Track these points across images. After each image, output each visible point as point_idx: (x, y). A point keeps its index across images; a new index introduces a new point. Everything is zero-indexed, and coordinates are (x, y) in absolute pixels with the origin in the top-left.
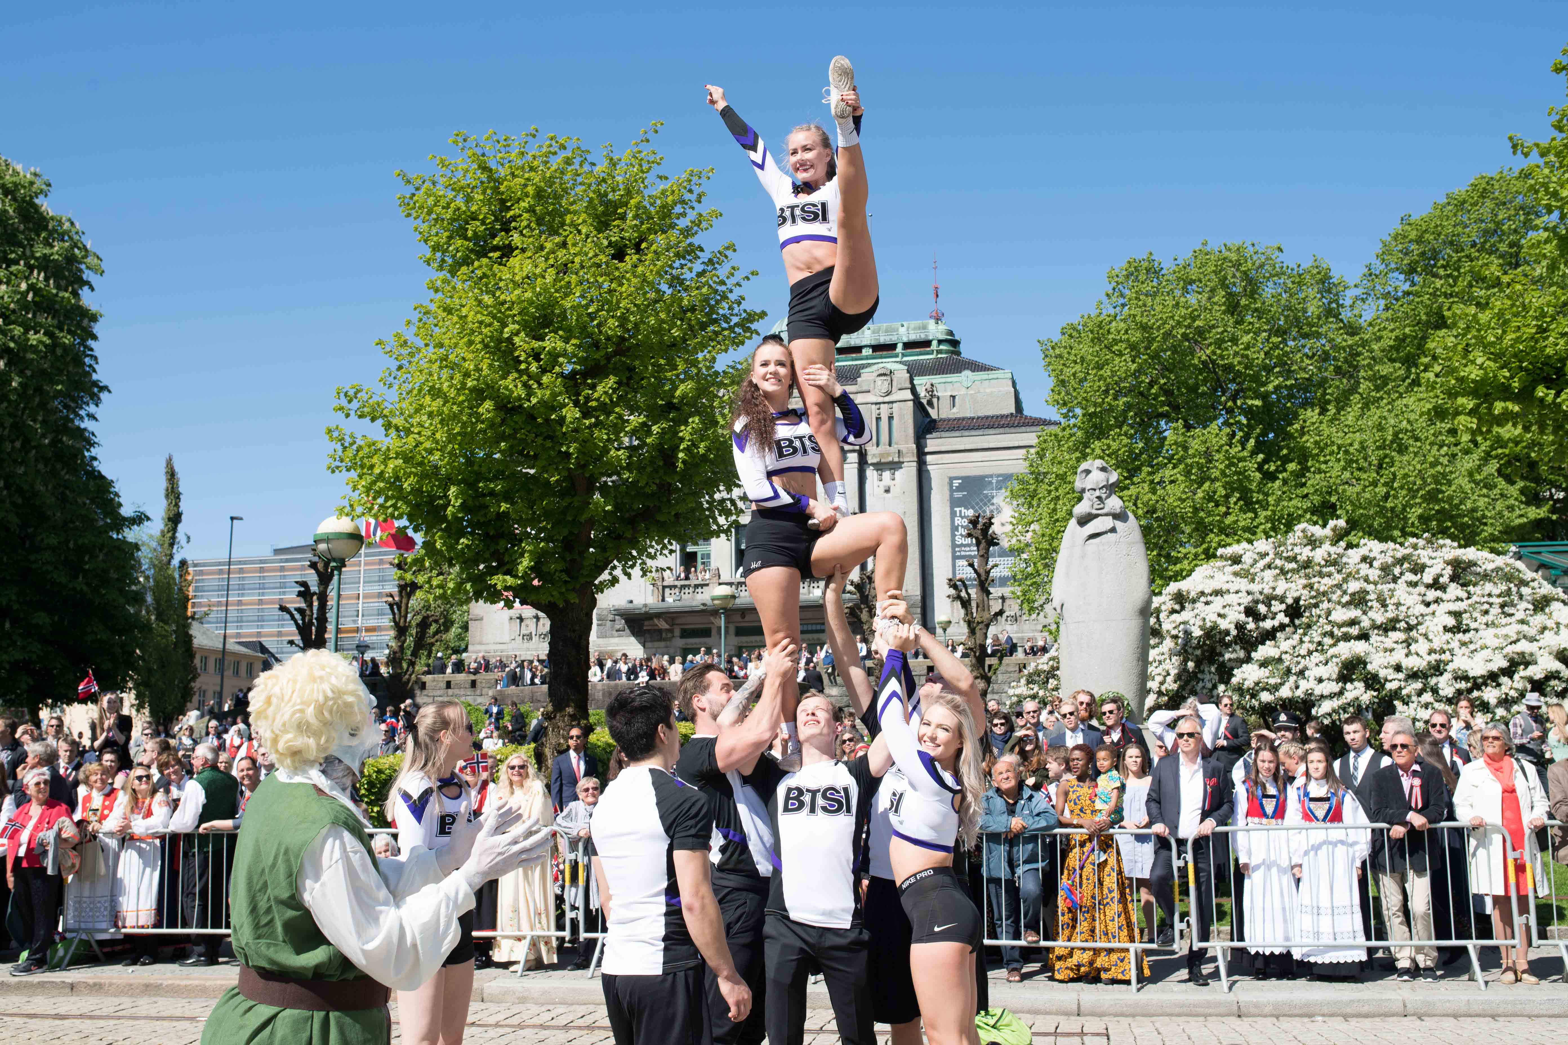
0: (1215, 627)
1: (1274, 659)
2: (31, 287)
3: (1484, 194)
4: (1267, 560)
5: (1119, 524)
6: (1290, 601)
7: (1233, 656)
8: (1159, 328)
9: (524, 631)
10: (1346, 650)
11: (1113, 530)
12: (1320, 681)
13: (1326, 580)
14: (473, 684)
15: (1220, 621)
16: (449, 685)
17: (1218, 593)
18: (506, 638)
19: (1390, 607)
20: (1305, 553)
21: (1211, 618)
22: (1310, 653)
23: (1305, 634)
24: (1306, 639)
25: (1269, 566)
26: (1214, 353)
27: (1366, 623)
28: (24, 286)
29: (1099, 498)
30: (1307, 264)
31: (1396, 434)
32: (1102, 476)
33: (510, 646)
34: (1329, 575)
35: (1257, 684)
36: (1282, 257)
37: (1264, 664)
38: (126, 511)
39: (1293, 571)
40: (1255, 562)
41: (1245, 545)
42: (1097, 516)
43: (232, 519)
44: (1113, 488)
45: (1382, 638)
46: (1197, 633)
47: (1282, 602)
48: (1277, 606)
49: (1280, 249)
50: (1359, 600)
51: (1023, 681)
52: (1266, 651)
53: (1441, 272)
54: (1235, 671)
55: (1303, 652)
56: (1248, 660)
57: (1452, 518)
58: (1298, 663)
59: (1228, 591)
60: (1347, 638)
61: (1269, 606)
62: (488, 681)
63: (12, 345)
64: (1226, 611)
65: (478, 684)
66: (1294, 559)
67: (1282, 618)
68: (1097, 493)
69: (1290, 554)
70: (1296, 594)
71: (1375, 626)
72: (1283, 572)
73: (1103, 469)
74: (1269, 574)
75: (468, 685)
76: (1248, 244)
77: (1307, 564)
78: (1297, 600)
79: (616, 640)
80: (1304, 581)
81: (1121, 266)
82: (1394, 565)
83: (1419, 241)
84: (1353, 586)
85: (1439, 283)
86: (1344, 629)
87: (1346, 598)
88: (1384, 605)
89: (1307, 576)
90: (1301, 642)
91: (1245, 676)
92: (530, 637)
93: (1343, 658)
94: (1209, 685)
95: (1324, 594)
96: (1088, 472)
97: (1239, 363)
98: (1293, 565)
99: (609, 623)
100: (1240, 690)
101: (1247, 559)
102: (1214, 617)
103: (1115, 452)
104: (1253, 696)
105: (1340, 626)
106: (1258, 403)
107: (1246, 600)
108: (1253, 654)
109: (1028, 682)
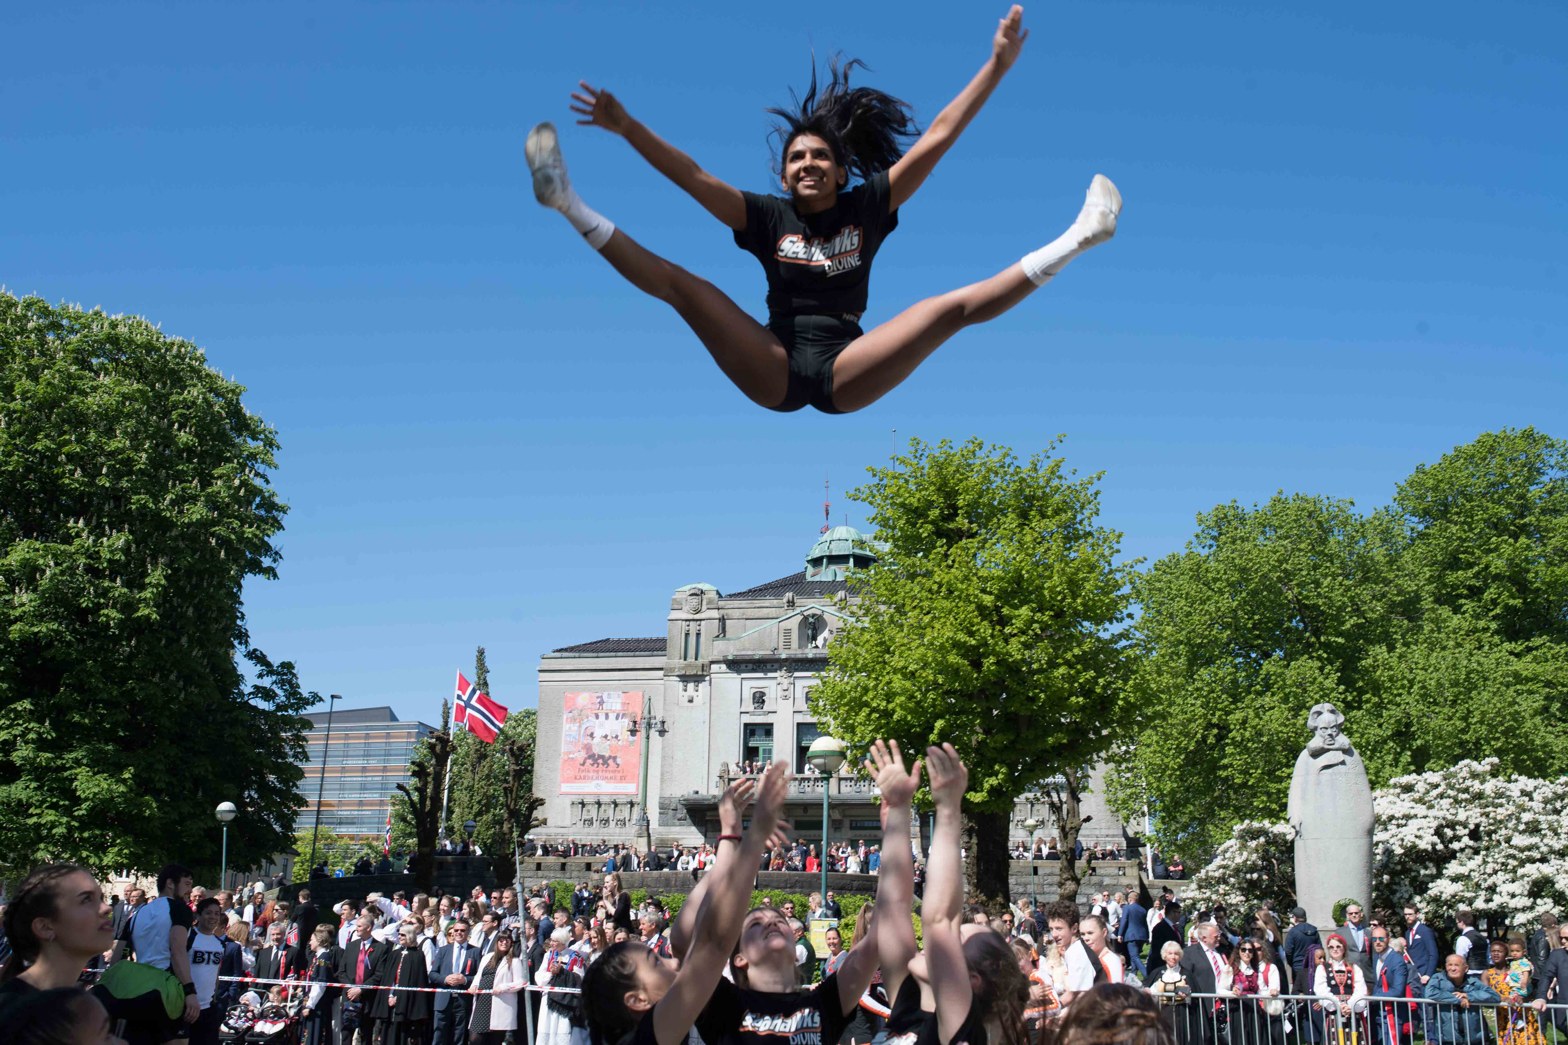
0: (1414, 846)
1: (1463, 876)
2: (243, 484)
3: (1492, 450)
4: (1440, 790)
5: (1347, 758)
6: (1472, 827)
7: (1428, 872)
8: (1256, 571)
9: (585, 816)
10: (1533, 871)
11: (1343, 763)
12: (1513, 896)
13: (1499, 810)
14: (563, 866)
15: (1418, 841)
16: (539, 866)
17: (1407, 817)
18: (567, 823)
19: (1563, 836)
20: (1476, 786)
21: (1409, 840)
22: (1495, 872)
23: (1487, 856)
24: (1490, 859)
25: (1441, 796)
26: (1300, 594)
27: (1544, 849)
28: (237, 482)
29: (1330, 735)
30: (1369, 515)
31: (1468, 674)
32: (1332, 717)
33: (571, 830)
34: (1501, 805)
35: (1453, 896)
36: (1352, 510)
37: (1455, 879)
38: (305, 692)
39: (1466, 800)
40: (1428, 792)
41: (1414, 775)
42: (1328, 750)
43: (333, 697)
44: (1341, 728)
45: (1561, 862)
46: (1399, 851)
47: (1465, 827)
48: (1461, 831)
49: (1352, 503)
50: (1533, 829)
51: (1194, 886)
52: (1453, 868)
53: (1455, 518)
54: (1430, 885)
55: (1489, 870)
56: (1439, 875)
57: (1526, 751)
58: (1485, 880)
59: (1416, 816)
60: (1533, 861)
61: (1454, 829)
62: (578, 865)
63: (233, 537)
64: (1421, 833)
65: (567, 867)
66: (1466, 790)
67: (1466, 840)
68: (1329, 731)
69: (1463, 786)
70: (1477, 821)
71: (1552, 851)
72: (1457, 801)
73: (1332, 712)
74: (1445, 802)
75: (558, 867)
76: (1323, 497)
77: (1480, 796)
78: (1477, 826)
79: (677, 829)
80: (1478, 810)
81: (1208, 510)
82: (1556, 800)
83: (1435, 489)
84: (1526, 817)
85: (1454, 529)
86: (1526, 853)
87: (1522, 827)
88: (1556, 834)
89: (1480, 805)
90: (1485, 862)
91: (1442, 889)
92: (590, 822)
93: (1534, 877)
94: (1406, 896)
95: (1501, 822)
96: (1319, 713)
97: (1324, 603)
98: (1466, 796)
99: (671, 812)
100: (1436, 900)
101: (1421, 787)
102: (1413, 839)
103: (1222, 680)
104: (1450, 907)
105: (1522, 850)
106: (1340, 640)
107: (1435, 824)
108: (1444, 871)
109: (1200, 887)
